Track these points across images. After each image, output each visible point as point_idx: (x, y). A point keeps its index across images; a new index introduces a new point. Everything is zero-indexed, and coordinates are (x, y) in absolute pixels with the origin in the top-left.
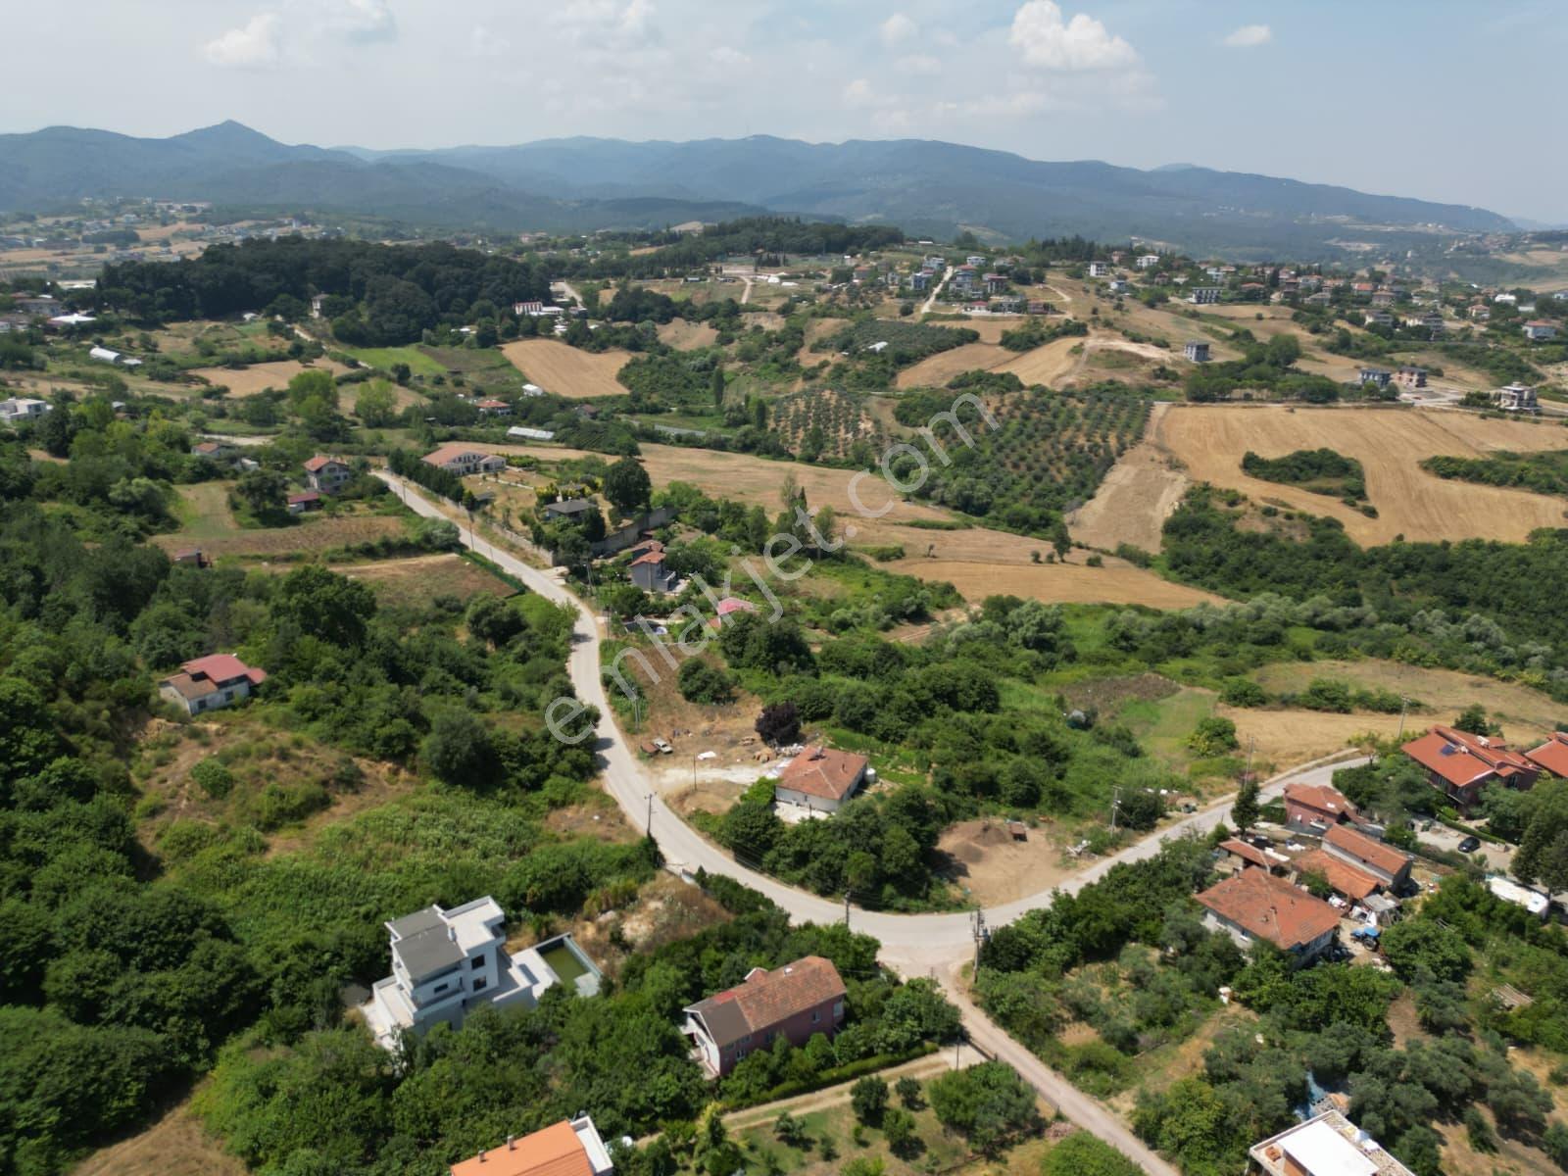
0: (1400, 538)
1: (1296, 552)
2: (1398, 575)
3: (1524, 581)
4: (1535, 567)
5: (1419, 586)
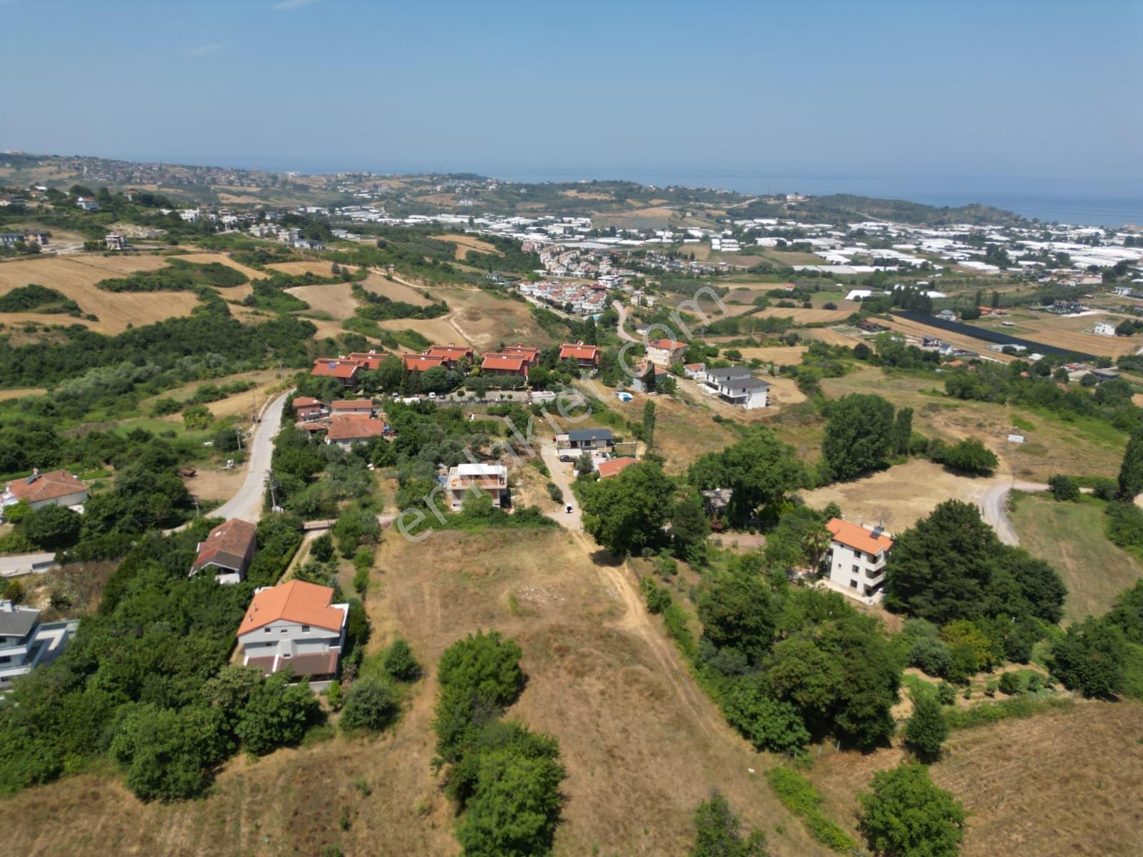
0: (130, 326)
1: (69, 350)
2: (145, 347)
3: (211, 333)
4: (213, 324)
5: (161, 349)
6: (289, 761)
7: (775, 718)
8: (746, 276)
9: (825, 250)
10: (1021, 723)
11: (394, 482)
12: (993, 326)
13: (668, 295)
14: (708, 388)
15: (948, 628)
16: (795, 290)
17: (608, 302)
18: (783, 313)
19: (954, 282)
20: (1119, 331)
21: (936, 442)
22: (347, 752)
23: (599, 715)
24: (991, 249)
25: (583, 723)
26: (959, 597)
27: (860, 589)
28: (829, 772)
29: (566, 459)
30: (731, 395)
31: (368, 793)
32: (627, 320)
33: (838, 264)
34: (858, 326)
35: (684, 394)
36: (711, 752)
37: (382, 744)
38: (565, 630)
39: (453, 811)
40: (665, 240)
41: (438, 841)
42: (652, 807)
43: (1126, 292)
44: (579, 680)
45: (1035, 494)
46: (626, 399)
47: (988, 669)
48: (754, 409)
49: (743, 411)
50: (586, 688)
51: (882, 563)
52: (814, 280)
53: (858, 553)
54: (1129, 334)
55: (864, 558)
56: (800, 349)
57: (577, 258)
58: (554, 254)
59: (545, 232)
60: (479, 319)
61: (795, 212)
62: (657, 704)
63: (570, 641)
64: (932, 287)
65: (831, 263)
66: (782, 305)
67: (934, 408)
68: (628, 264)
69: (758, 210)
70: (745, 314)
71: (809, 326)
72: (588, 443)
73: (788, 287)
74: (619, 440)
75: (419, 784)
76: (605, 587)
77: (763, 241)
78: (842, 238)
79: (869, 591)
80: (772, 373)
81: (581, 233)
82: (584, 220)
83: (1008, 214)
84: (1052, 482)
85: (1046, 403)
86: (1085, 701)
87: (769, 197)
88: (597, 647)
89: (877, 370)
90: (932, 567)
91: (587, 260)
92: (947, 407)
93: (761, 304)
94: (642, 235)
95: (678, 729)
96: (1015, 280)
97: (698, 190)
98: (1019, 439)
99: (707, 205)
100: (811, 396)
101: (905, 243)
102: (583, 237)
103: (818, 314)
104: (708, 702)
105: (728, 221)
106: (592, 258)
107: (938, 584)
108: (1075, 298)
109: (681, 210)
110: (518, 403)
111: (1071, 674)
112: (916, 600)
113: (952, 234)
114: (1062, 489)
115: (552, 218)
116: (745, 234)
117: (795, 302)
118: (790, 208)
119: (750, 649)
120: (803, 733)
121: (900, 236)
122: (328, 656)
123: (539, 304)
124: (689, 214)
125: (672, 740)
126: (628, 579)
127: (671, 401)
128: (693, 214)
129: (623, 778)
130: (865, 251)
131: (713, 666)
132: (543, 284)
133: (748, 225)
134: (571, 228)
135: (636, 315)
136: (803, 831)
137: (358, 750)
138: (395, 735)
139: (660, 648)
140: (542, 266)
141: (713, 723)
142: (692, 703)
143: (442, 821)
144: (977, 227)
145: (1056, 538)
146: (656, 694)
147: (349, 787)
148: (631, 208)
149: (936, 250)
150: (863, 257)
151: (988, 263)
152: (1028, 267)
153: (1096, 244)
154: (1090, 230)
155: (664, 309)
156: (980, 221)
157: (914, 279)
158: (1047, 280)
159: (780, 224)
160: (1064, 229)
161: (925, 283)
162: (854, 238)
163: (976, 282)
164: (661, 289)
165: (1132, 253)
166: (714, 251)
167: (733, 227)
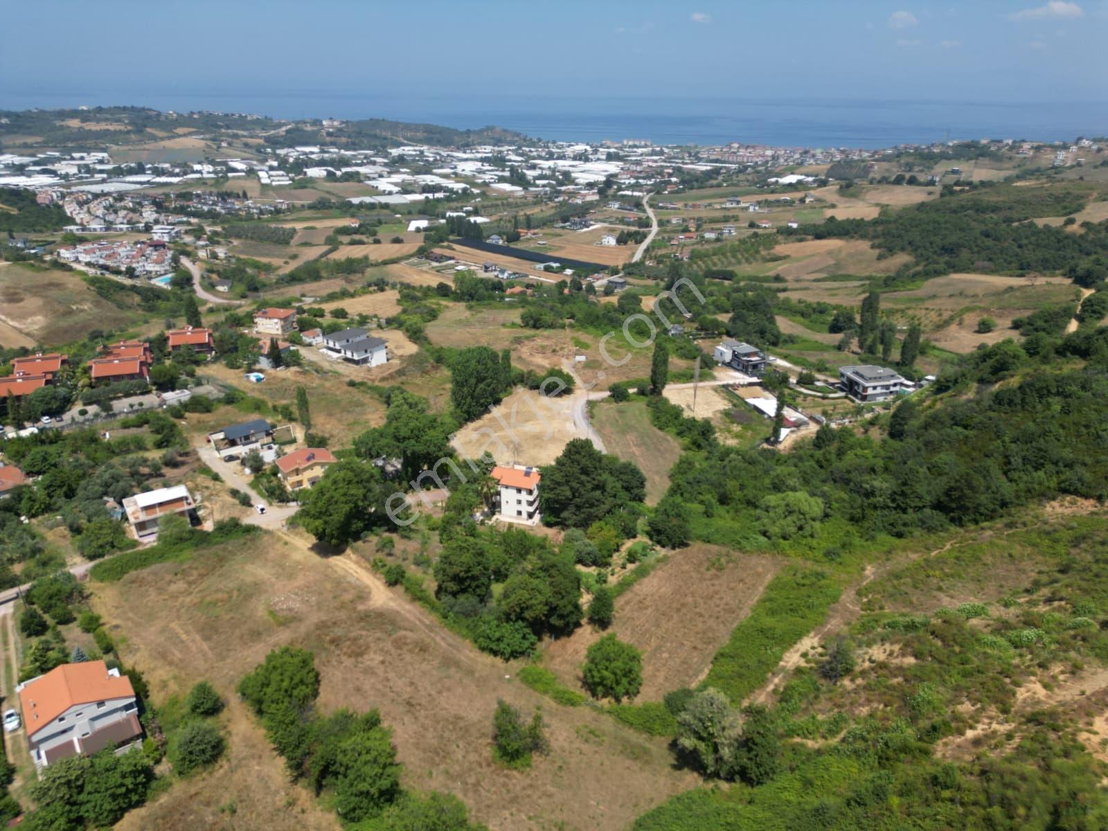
6: (142, 819)
7: (512, 634)
8: (307, 213)
9: (374, 178)
10: (646, 580)
11: (63, 530)
12: (532, 246)
13: (236, 242)
14: (330, 353)
15: (590, 530)
16: (361, 226)
17: (175, 260)
18: (357, 252)
19: (492, 206)
20: (619, 241)
21: (530, 372)
22: (193, 790)
23: (388, 680)
24: (513, 169)
25: (378, 690)
26: (592, 506)
27: (525, 515)
28: (552, 658)
29: (231, 458)
30: (356, 357)
31: (234, 812)
32: (203, 277)
33: (390, 193)
34: (427, 258)
35: (311, 363)
36: (477, 675)
37: (221, 771)
38: (329, 624)
39: (313, 794)
40: (206, 175)
41: (312, 819)
42: (454, 729)
43: (617, 206)
44: (360, 659)
45: (603, 400)
46: (259, 380)
47: (617, 550)
48: (377, 366)
49: (369, 370)
50: (368, 663)
51: (536, 493)
52: (375, 212)
53: (519, 491)
54: (625, 243)
55: (524, 493)
56: (392, 295)
57: (111, 206)
58: (81, 204)
59: (54, 173)
60: (22, 300)
61: (334, 138)
62: (426, 656)
63: (339, 632)
64: (476, 212)
65: (383, 193)
66: (353, 243)
67: (518, 340)
68: (175, 207)
69: (296, 137)
70: (322, 256)
71: (385, 263)
72: (247, 438)
73: (354, 224)
74: (274, 426)
75: (273, 788)
76: (344, 577)
77: (314, 172)
78: (386, 165)
79: (531, 516)
80: (380, 327)
81: (101, 171)
82: (100, 155)
83: (518, 135)
84: (611, 389)
85: (592, 323)
86: (673, 552)
87: (305, 123)
88: (363, 628)
89: (462, 305)
90: (572, 488)
91: (125, 208)
92: (527, 338)
93: (333, 242)
94: (177, 170)
95: (448, 667)
96: (538, 200)
97: (226, 115)
98: (582, 358)
99: (241, 132)
100: (421, 345)
101: (442, 167)
102: (105, 176)
103: (387, 250)
104: (460, 640)
105: (269, 150)
106: (131, 205)
107: (578, 500)
108: (584, 215)
109: (213, 140)
110: (151, 409)
111: (663, 538)
112: (565, 514)
113: (479, 156)
114: (618, 394)
115: (57, 154)
116: (292, 164)
117: (364, 238)
118: (329, 134)
119: (478, 591)
120: (533, 638)
121: (436, 160)
122: (128, 721)
123: (92, 272)
124: (224, 144)
125: (448, 677)
126: (357, 563)
127: (300, 373)
128: (230, 144)
129: (426, 717)
131: (457, 613)
132: (88, 246)
133: (293, 154)
134: (86, 166)
135: (211, 271)
136: (552, 703)
137: (201, 784)
138: (229, 760)
139: (409, 612)
140: (71, 221)
141: (469, 653)
142: (450, 645)
143: (308, 805)
144: (496, 149)
145: (623, 433)
146: (423, 649)
147: (214, 814)
148: (154, 138)
149: (470, 174)
150: (410, 184)
151: (513, 184)
152: (544, 186)
153: (587, 160)
154: (580, 148)
155: (239, 259)
156: (497, 142)
157: (459, 205)
158: (561, 199)
159: (323, 151)
160: (561, 147)
161: (470, 208)
162: (397, 164)
163: (509, 205)
164: (226, 237)
165: (613, 167)
166: (264, 186)
167: (277, 157)
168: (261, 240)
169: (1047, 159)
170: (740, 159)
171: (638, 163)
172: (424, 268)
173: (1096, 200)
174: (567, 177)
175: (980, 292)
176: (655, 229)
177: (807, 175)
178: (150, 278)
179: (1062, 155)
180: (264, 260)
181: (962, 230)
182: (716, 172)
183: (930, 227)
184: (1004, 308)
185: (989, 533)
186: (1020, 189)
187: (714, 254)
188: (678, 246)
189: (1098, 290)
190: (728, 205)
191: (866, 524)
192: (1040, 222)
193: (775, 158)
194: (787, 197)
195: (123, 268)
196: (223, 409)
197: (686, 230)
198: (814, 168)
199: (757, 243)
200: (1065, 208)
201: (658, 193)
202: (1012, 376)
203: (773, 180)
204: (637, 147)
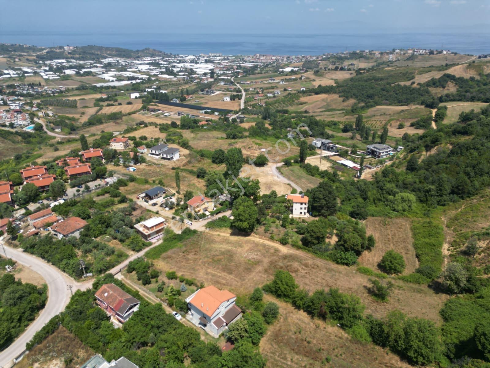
8: (76, 92)
9: (100, 74)
11: (115, 241)
12: (192, 103)
13: (50, 108)
14: (155, 156)
16: (108, 97)
18: (115, 109)
19: (165, 85)
20: (231, 99)
23: (313, 279)
24: (166, 68)
25: (313, 283)
32: (47, 125)
33: (113, 81)
34: (148, 110)
35: (149, 161)
36: (343, 273)
37: (282, 319)
38: (274, 262)
39: (324, 322)
40: (13, 76)
41: (330, 330)
43: (223, 83)
44: (297, 273)
45: (282, 167)
46: (134, 170)
48: (178, 160)
49: (176, 162)
50: (301, 274)
51: (307, 204)
52: (111, 90)
53: (302, 204)
54: (234, 100)
55: (304, 204)
56: (154, 128)
61: (72, 55)
62: (320, 269)
63: (280, 264)
64: (159, 88)
65: (109, 81)
66: (109, 105)
68: (9, 93)
69: (52, 55)
70: (97, 112)
71: (130, 114)
73: (104, 96)
75: (306, 322)
77: (68, 72)
78: (102, 67)
79: (305, 214)
83: (161, 52)
84: (283, 162)
86: (364, 221)
87: (55, 48)
88: (289, 261)
93: (98, 106)
95: (331, 272)
96: (186, 82)
97: (12, 45)
99: (22, 54)
100: (190, 150)
101: (131, 68)
103: (127, 108)
104: (327, 261)
105: (41, 62)
107: (328, 205)
108: (210, 88)
109: (10, 57)
110: (104, 186)
113: (146, 62)
114: (287, 163)
116: (55, 69)
117: (112, 103)
118: (69, 53)
120: (356, 257)
121: (126, 65)
122: (233, 307)
124: (17, 60)
125: (334, 275)
126: (261, 238)
127: (148, 166)
128: (20, 60)
130: (117, 73)
133: (54, 63)
138: (282, 316)
139: (300, 253)
141: (334, 266)
142: (324, 264)
143: (324, 326)
144: (153, 58)
145: (300, 179)
146: (318, 266)
147: (293, 335)
149: (146, 71)
150: (120, 76)
151: (169, 75)
152: (183, 75)
153: (197, 63)
154: (191, 57)
155: (59, 116)
156: (152, 56)
157: (150, 85)
158: (196, 81)
159: (68, 62)
160: (182, 57)
161: (155, 87)
162: (108, 67)
163: (173, 84)
164: (44, 105)
165: (210, 66)
166: (45, 79)
167: (46, 66)
168: (63, 106)
169: (386, 58)
170: (263, 61)
171: (220, 64)
172: (149, 115)
173: (417, 74)
174: (192, 72)
175: (390, 112)
176: (244, 93)
177: (295, 67)
178: (22, 128)
179: (391, 56)
180: (70, 116)
181: (372, 88)
182: (255, 67)
183: (360, 88)
184: (404, 118)
185: (475, 201)
186: (387, 71)
187: (276, 103)
188: (258, 100)
189: (439, 109)
190: (270, 81)
191: (428, 203)
192: (402, 84)
193: (277, 60)
194: (293, 77)
195: (7, 124)
196: (131, 184)
197: (258, 93)
198: (296, 64)
199: (292, 98)
200: (407, 78)
201: (236, 77)
202: (441, 144)
203: (281, 70)
204: (215, 56)
